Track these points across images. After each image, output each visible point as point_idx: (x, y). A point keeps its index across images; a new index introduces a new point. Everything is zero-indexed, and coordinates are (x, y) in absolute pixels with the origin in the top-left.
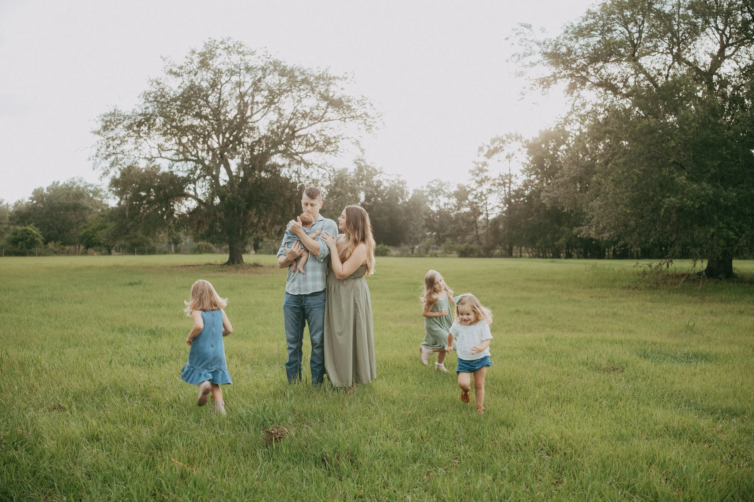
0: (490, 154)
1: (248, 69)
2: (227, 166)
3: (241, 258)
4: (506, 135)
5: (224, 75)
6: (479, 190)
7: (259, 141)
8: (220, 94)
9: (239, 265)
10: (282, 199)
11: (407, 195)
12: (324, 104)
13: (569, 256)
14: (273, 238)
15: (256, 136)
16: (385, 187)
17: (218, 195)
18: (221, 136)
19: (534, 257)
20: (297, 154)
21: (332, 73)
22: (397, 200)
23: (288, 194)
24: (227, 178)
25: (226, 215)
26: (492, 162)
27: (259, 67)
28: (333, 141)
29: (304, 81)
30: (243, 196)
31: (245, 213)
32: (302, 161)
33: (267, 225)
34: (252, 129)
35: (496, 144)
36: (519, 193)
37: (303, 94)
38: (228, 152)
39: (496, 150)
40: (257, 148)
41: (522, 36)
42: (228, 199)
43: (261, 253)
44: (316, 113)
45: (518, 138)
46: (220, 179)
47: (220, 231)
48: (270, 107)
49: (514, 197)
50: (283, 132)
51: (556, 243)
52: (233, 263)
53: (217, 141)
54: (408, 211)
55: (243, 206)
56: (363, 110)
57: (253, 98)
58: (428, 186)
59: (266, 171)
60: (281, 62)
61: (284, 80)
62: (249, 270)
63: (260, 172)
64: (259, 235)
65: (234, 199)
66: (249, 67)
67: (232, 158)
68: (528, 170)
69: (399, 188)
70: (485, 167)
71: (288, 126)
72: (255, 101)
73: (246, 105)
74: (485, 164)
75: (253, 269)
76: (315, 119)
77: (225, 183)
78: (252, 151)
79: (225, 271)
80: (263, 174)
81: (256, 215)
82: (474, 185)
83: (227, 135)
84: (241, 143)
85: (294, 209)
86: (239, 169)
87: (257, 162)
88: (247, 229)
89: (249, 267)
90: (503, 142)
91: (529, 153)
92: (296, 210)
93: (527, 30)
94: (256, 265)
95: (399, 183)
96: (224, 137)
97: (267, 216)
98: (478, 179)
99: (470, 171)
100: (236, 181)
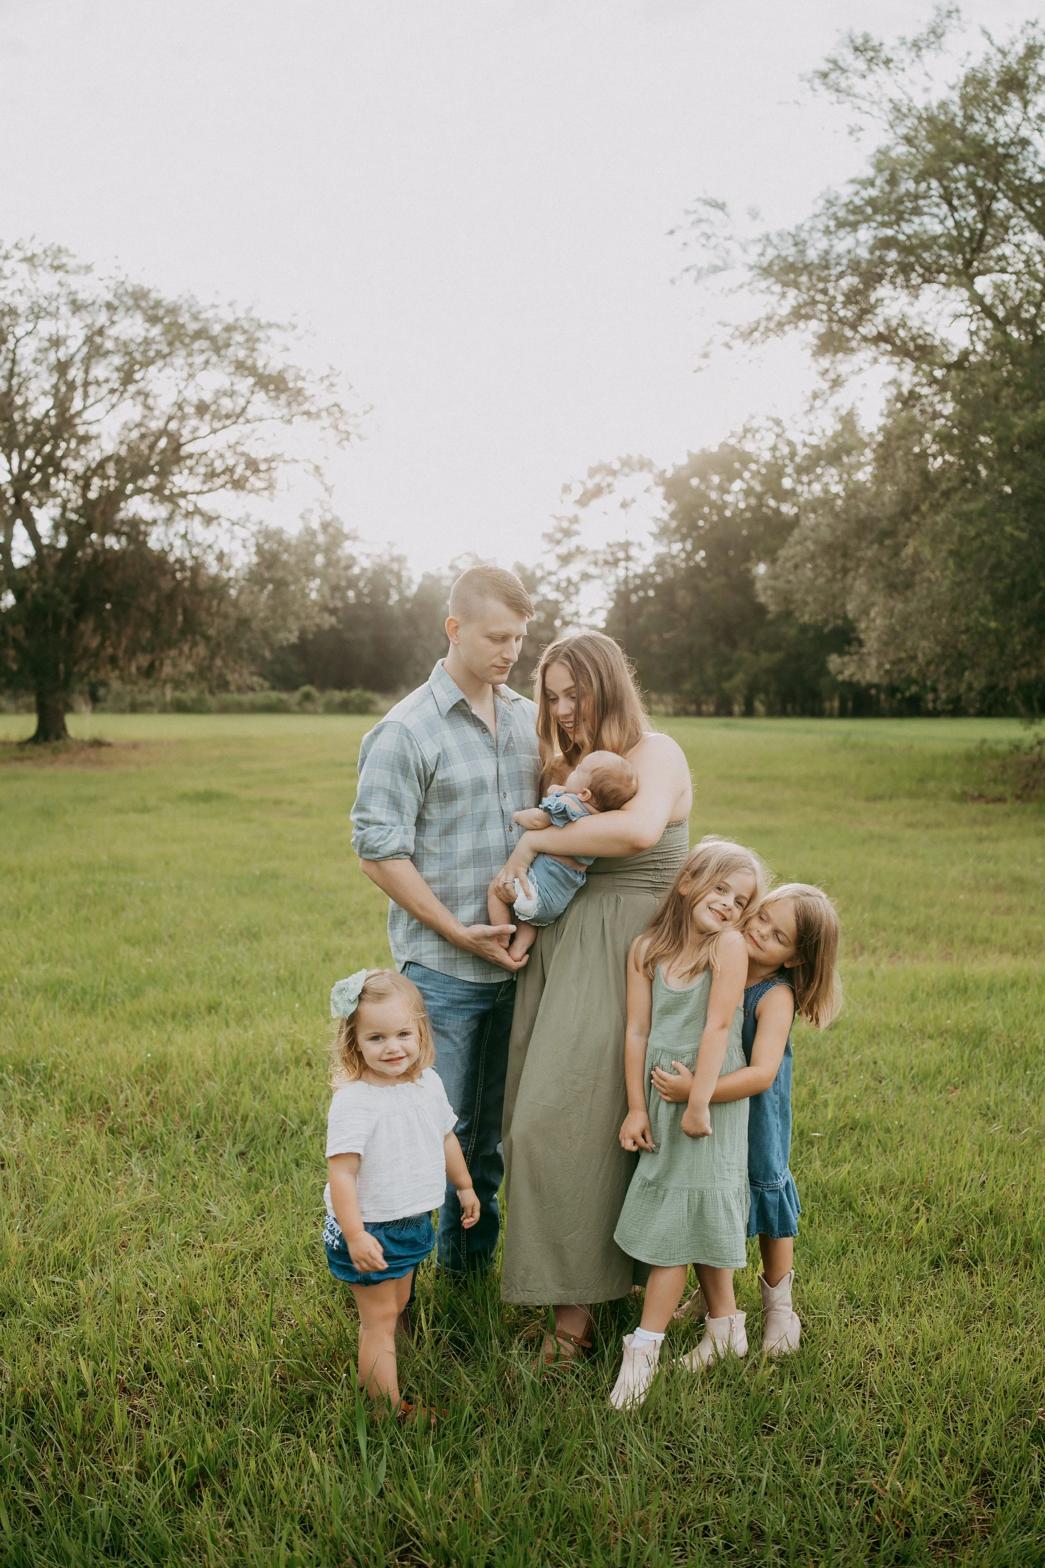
0: (584, 501)
1: (77, 307)
2: (30, 524)
3: (64, 728)
4: (620, 459)
5: (22, 320)
6: (564, 574)
7: (101, 465)
8: (14, 361)
9: (61, 742)
10: (153, 597)
11: (408, 587)
12: (245, 384)
13: (749, 712)
14: (135, 683)
15: (93, 454)
16: (364, 570)
17: (9, 587)
18: (15, 456)
19: (676, 714)
20: (184, 495)
21: (263, 315)
22: (388, 595)
23: (166, 584)
24: (31, 551)
25: (29, 633)
26: (590, 515)
27: (99, 302)
28: (263, 467)
29: (199, 335)
30: (65, 590)
31: (72, 628)
32: (197, 511)
33: (120, 653)
34: (85, 439)
35: (598, 479)
36: (645, 580)
37: (199, 360)
38: (33, 493)
39: (598, 492)
40: (96, 482)
41: (704, 227)
42: (33, 596)
43: (104, 710)
44: (227, 404)
45: (644, 465)
46: (13, 553)
47: (15, 667)
48: (125, 390)
49: (636, 590)
50: (152, 447)
51: (726, 685)
52: (46, 739)
53: (7, 467)
54: (411, 619)
55: (67, 610)
56: (332, 399)
57: (87, 372)
58: (452, 567)
59: (118, 533)
60: (149, 291)
61: (156, 331)
62: (83, 755)
63: (102, 535)
64: (102, 675)
65: (46, 596)
66: (79, 303)
67: (40, 505)
68: (664, 533)
69: (391, 571)
70: (575, 527)
71: (164, 432)
72: (91, 378)
73: (71, 386)
74: (575, 520)
75: (92, 754)
76: (228, 416)
77: (25, 562)
78: (86, 487)
79: (29, 758)
80: (111, 542)
81: (94, 631)
82: (552, 564)
83: (30, 453)
84: (59, 470)
85: (180, 618)
86: (56, 527)
87: (97, 514)
88: (76, 662)
89: (82, 749)
90: (614, 473)
91: (668, 497)
92: (185, 619)
93: (716, 215)
94: (97, 744)
95: (393, 559)
96: (22, 458)
97: (119, 635)
98: (562, 550)
99: (545, 535)
100: (49, 556)
